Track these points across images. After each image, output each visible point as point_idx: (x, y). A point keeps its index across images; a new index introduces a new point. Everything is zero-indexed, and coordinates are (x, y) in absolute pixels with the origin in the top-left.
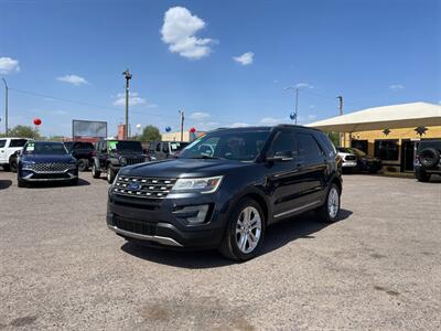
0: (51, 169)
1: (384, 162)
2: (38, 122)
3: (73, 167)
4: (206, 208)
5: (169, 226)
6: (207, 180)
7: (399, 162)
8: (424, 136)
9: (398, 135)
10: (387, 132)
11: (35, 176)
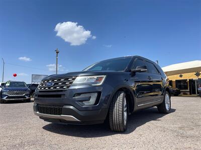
0: (17, 94)
1: (181, 90)
2: (15, 75)
3: (28, 93)
4: (96, 94)
5: (72, 107)
6: (96, 77)
7: (188, 90)
8: (199, 77)
9: (187, 77)
10: (181, 76)
11: (9, 97)
